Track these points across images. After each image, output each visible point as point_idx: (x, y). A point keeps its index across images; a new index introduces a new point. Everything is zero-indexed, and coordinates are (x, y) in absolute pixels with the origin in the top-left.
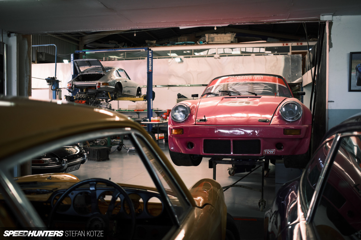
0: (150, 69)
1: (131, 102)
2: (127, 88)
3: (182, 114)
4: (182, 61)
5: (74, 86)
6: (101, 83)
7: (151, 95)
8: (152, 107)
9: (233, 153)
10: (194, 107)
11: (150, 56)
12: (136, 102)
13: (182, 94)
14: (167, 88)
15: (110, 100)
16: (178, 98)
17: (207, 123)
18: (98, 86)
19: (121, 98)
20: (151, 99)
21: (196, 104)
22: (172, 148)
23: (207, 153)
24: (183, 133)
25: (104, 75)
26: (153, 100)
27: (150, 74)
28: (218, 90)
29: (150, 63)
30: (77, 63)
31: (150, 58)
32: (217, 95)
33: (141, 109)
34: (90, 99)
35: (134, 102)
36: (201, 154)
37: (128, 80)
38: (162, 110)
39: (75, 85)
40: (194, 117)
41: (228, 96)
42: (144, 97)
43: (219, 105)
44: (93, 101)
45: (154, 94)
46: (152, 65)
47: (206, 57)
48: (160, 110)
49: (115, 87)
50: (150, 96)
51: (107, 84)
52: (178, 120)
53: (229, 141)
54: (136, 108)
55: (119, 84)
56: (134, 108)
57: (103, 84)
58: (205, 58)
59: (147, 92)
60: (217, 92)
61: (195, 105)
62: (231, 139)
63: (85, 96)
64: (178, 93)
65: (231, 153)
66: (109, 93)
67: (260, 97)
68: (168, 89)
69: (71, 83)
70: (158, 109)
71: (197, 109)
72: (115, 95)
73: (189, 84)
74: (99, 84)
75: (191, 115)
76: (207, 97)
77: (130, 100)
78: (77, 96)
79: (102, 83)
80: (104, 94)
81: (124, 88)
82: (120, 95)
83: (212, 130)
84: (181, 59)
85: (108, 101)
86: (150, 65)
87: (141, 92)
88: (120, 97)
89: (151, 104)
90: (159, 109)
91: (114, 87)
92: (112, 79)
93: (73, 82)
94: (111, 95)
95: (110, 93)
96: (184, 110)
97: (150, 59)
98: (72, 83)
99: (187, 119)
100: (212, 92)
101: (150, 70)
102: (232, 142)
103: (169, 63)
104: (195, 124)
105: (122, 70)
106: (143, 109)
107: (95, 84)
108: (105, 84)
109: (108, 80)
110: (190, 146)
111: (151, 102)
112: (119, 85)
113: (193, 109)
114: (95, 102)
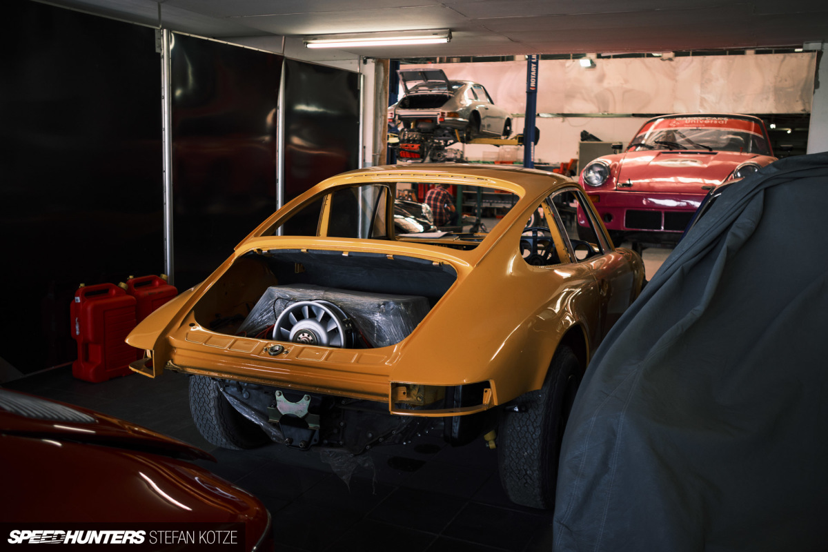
0: (533, 84)
1: (493, 146)
2: (488, 119)
3: (598, 175)
4: (593, 65)
5: (397, 117)
6: (446, 112)
7: (532, 135)
8: (532, 157)
9: (665, 229)
10: (615, 166)
11: (533, 61)
12: (501, 147)
13: (590, 132)
14: (561, 119)
15: (452, 141)
16: (582, 140)
17: (632, 188)
18: (440, 118)
19: (477, 140)
20: (532, 143)
21: (619, 161)
22: (583, 222)
23: (630, 227)
24: (599, 201)
25: (450, 97)
26: (536, 144)
27: (532, 95)
28: (653, 140)
29: (533, 73)
30: (403, 76)
31: (534, 63)
32: (651, 148)
33: (508, 160)
34: (427, 141)
35: (498, 146)
36: (622, 229)
37: (490, 106)
38: (548, 164)
39: (399, 116)
40: (615, 180)
41: (668, 151)
42: (519, 138)
43: (653, 163)
44: (432, 145)
45: (537, 132)
46: (536, 78)
47: (644, 57)
48: (545, 164)
49: (469, 119)
50: (530, 136)
51: (455, 114)
52: (592, 184)
53: (660, 214)
54: (498, 158)
55: (475, 113)
56: (494, 157)
57: (449, 115)
58: (642, 59)
59: (526, 130)
60: (650, 142)
61: (617, 163)
62: (663, 211)
63: (418, 136)
64: (582, 130)
65: (660, 228)
66: (456, 131)
67: (715, 154)
68: (563, 121)
69: (393, 112)
70: (540, 160)
71: (619, 169)
72: (468, 134)
73: (605, 112)
74: (443, 114)
75: (611, 178)
76: (635, 150)
77: (494, 143)
78: (404, 135)
79: (448, 113)
80: (447, 131)
81: (484, 119)
82: (475, 135)
83: (640, 198)
84: (592, 62)
85: (448, 143)
86: (531, 76)
87: (510, 128)
88: (475, 137)
89: (532, 151)
90: (543, 162)
91: (467, 121)
92: (462, 105)
93: (397, 110)
94: (460, 134)
95: (459, 130)
96: (602, 169)
97: (533, 65)
98: (395, 112)
99: (606, 183)
100: (643, 142)
101: (533, 87)
102: (663, 215)
103: (568, 67)
104: (616, 190)
105: (479, 86)
106: (512, 160)
107: (436, 113)
108: (452, 115)
109: (457, 108)
110: (607, 219)
111: (532, 148)
112: (475, 116)
113: (614, 169)
114: (436, 147)
